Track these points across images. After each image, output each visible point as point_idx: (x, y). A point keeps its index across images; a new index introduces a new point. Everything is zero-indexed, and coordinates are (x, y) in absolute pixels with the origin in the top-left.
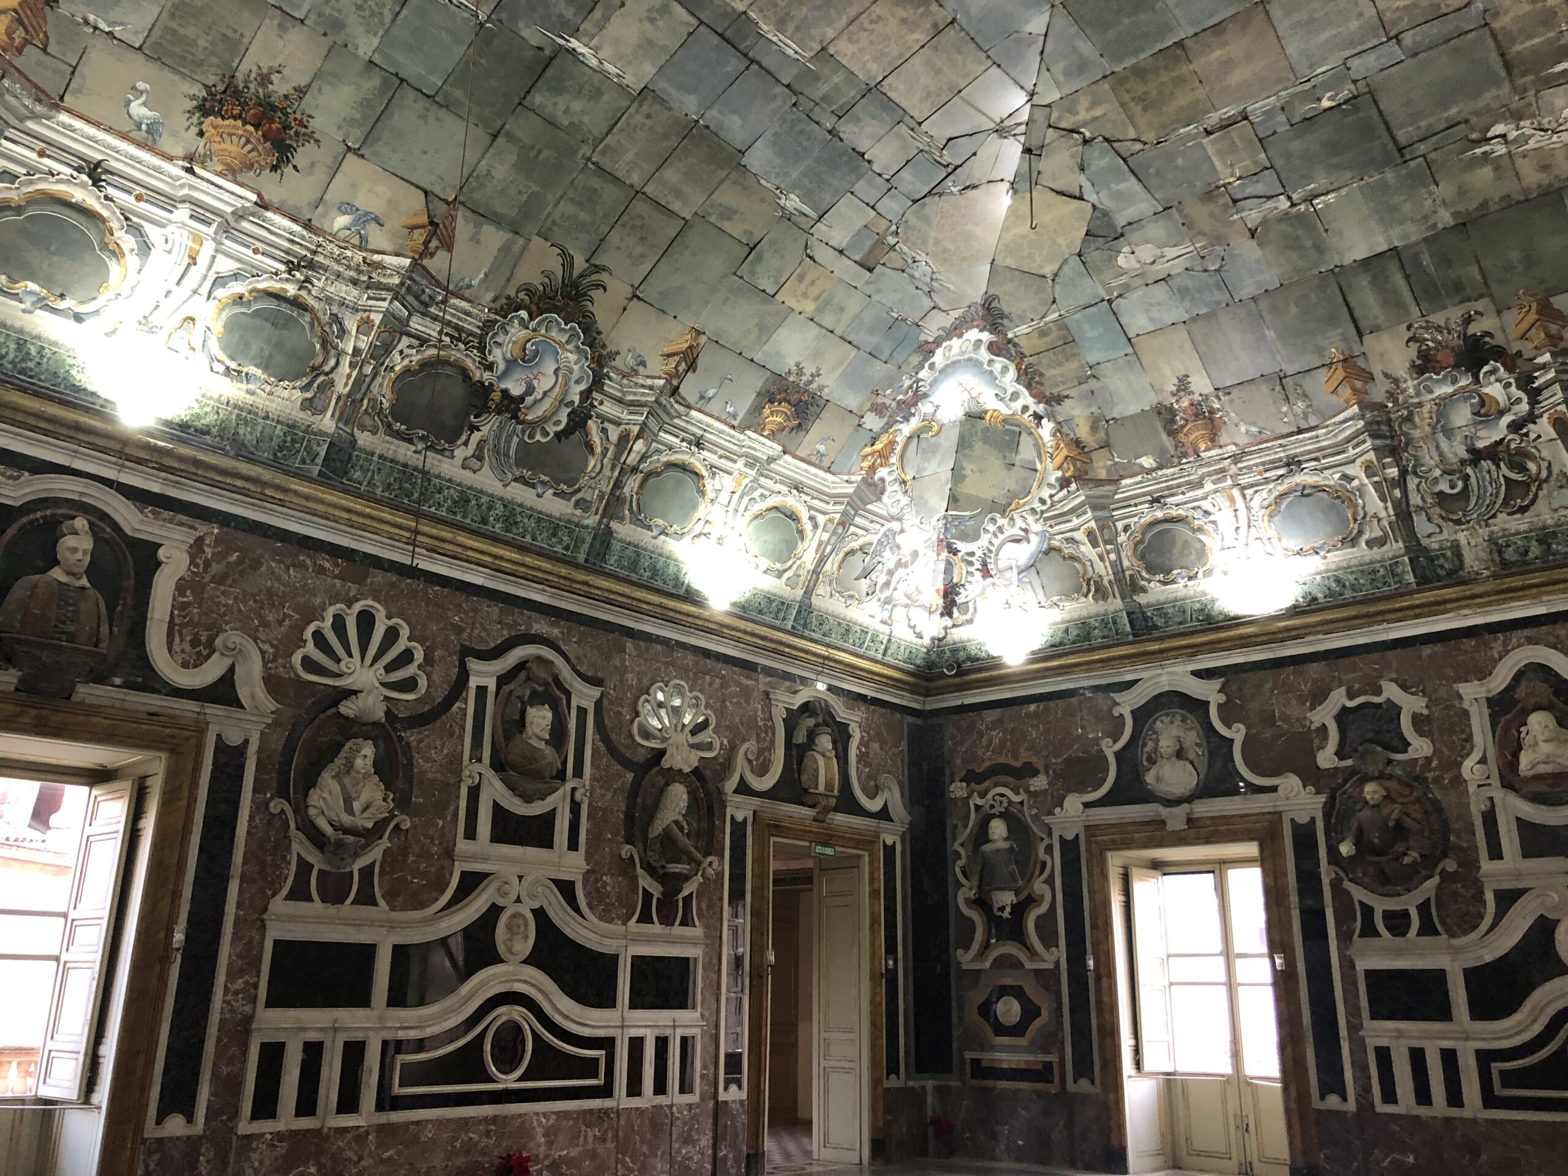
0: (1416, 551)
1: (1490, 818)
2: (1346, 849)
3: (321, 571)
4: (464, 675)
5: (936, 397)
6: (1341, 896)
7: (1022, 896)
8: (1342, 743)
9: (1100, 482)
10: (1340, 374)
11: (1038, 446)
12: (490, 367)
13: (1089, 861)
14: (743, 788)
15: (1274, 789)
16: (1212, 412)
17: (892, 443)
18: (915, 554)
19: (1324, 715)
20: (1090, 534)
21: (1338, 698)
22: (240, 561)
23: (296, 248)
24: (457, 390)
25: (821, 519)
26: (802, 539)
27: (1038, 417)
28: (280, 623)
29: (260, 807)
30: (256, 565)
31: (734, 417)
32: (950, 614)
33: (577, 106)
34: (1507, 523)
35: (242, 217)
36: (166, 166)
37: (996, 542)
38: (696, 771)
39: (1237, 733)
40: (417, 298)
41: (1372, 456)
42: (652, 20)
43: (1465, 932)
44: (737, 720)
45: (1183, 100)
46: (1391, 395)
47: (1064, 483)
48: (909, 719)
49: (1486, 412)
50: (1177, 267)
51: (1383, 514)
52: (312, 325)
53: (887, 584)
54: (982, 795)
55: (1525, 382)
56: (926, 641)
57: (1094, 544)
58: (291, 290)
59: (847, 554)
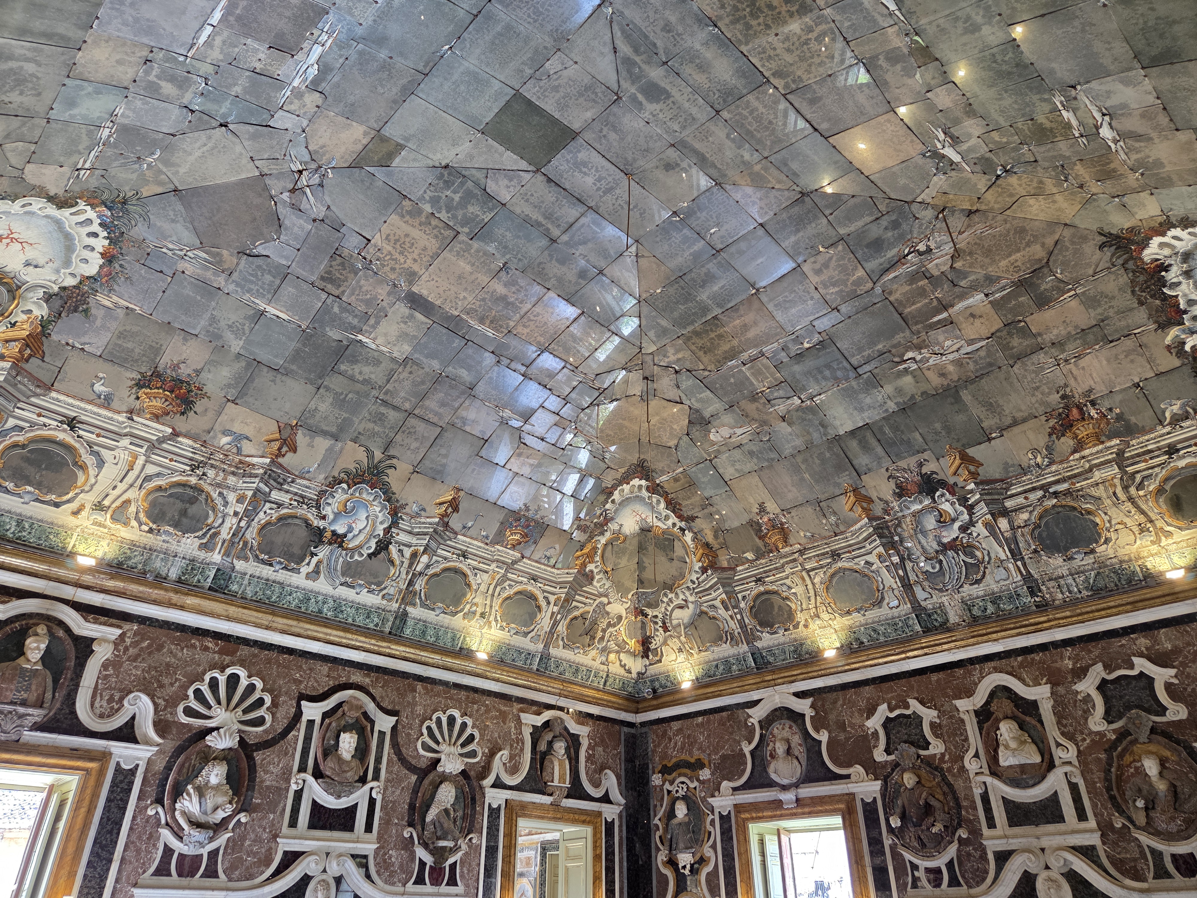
0: (918, 609)
1: (985, 798)
2: (895, 822)
3: (206, 649)
4: (299, 713)
5: (619, 520)
6: (896, 856)
7: (697, 857)
8: (888, 744)
9: (724, 569)
10: (853, 499)
11: (685, 547)
12: (324, 518)
13: (737, 830)
14: (498, 784)
15: (848, 777)
16: (782, 524)
17: (595, 549)
18: (620, 618)
19: (875, 723)
20: (723, 602)
21: (883, 711)
22: (150, 646)
23: (196, 457)
24: (303, 533)
25: (552, 598)
26: (540, 611)
27: (682, 530)
28: (172, 684)
29: (140, 810)
30: (160, 648)
31: (487, 537)
32: (648, 657)
33: (366, 369)
34: (969, 590)
35: (163, 442)
36: (116, 416)
37: (670, 609)
38: (464, 773)
39: (823, 737)
40: (275, 480)
41: (881, 549)
42: (405, 323)
43: (978, 884)
44: (496, 735)
45: (726, 347)
46: (886, 512)
47: (704, 570)
48: (626, 729)
49: (943, 521)
50: (745, 439)
51: (895, 586)
52: (207, 500)
53: (602, 638)
54: (672, 783)
55: (963, 501)
56: (634, 675)
57: (727, 609)
58: (193, 480)
59: (572, 620)
